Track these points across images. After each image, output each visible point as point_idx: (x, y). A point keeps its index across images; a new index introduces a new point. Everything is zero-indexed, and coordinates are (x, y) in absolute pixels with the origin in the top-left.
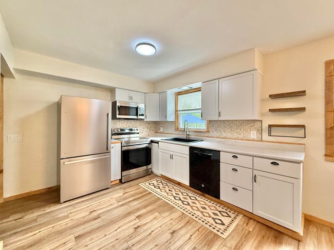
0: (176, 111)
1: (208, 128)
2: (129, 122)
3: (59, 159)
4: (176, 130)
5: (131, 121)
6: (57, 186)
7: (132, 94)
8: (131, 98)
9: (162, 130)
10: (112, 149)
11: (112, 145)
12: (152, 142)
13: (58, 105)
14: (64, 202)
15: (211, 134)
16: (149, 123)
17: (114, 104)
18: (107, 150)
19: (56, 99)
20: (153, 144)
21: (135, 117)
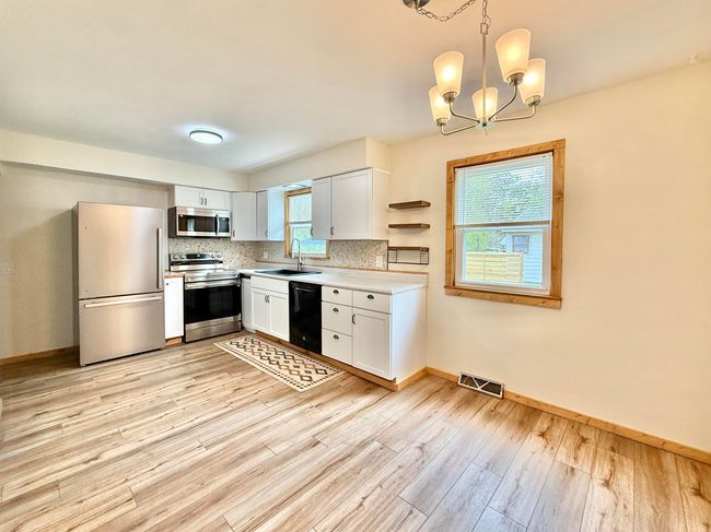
0: (287, 224)
1: (327, 253)
2: (204, 242)
3: (76, 299)
4: (286, 256)
5: (208, 240)
6: (74, 347)
7: (207, 194)
8: (204, 201)
9: (266, 257)
10: (166, 287)
11: (166, 281)
12: (242, 276)
13: (74, 215)
14: (87, 365)
15: (331, 263)
16: (242, 243)
17: (172, 212)
18: (158, 288)
19: (71, 207)
20: (244, 280)
21: (213, 234)
